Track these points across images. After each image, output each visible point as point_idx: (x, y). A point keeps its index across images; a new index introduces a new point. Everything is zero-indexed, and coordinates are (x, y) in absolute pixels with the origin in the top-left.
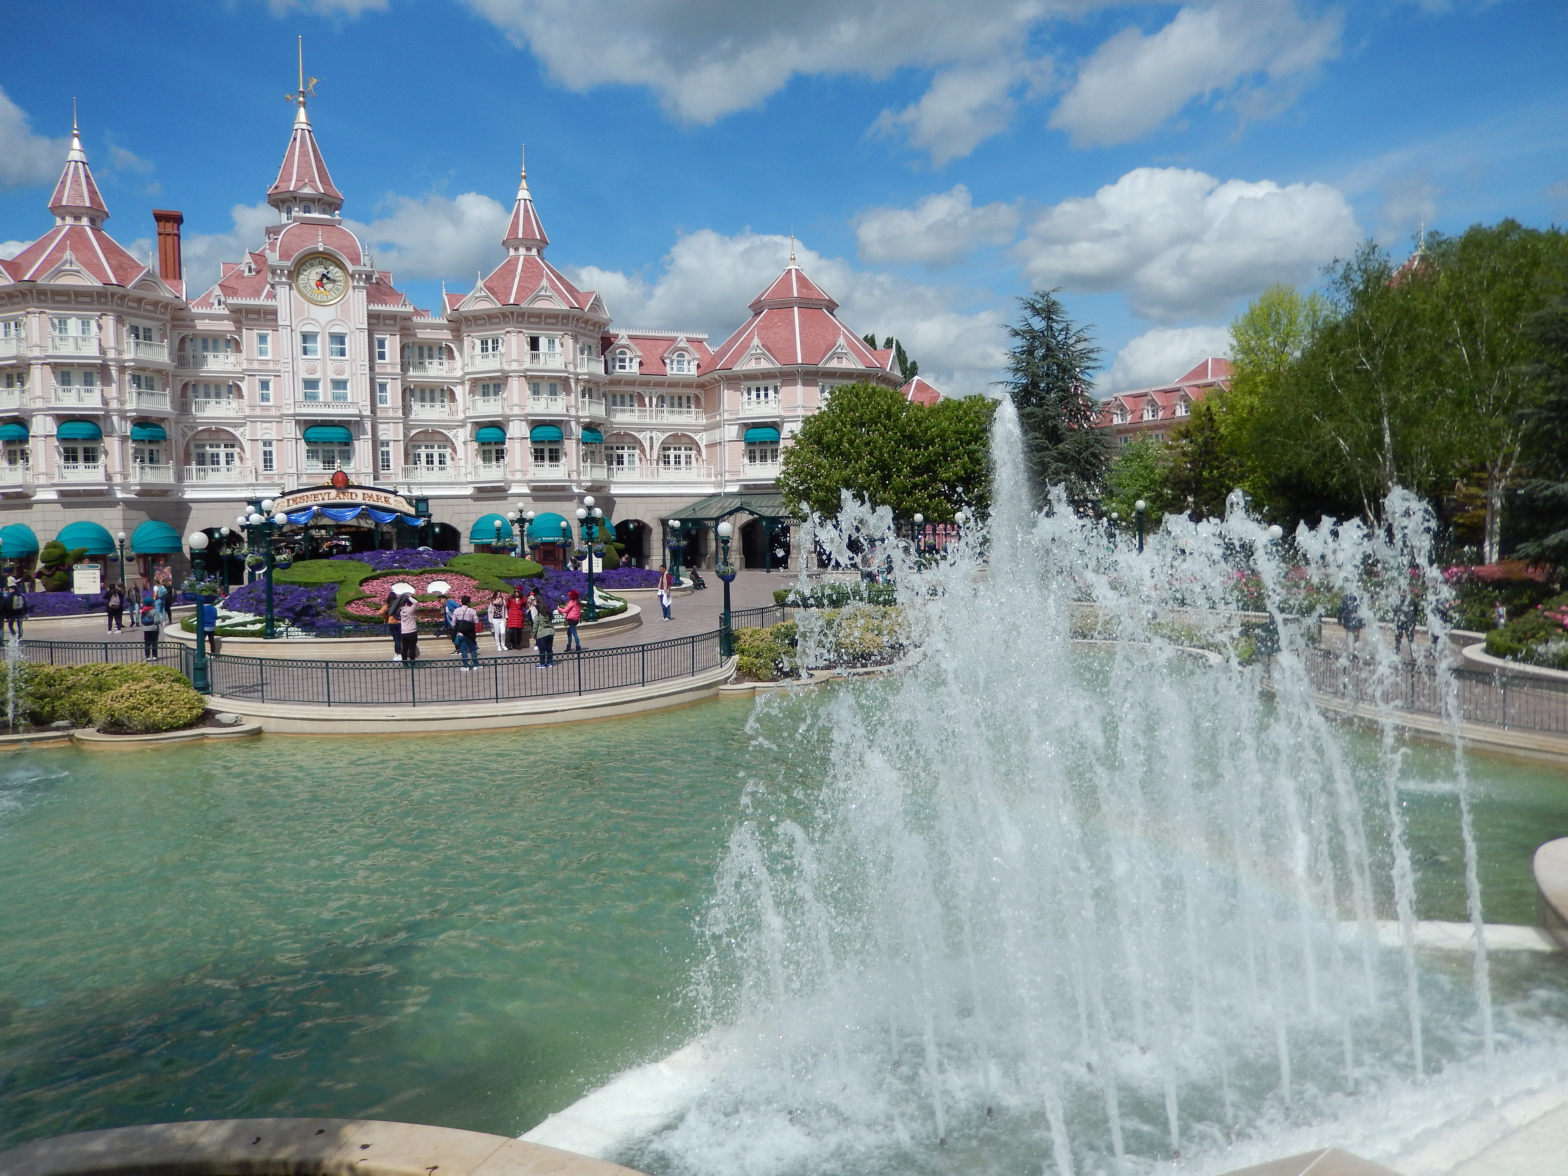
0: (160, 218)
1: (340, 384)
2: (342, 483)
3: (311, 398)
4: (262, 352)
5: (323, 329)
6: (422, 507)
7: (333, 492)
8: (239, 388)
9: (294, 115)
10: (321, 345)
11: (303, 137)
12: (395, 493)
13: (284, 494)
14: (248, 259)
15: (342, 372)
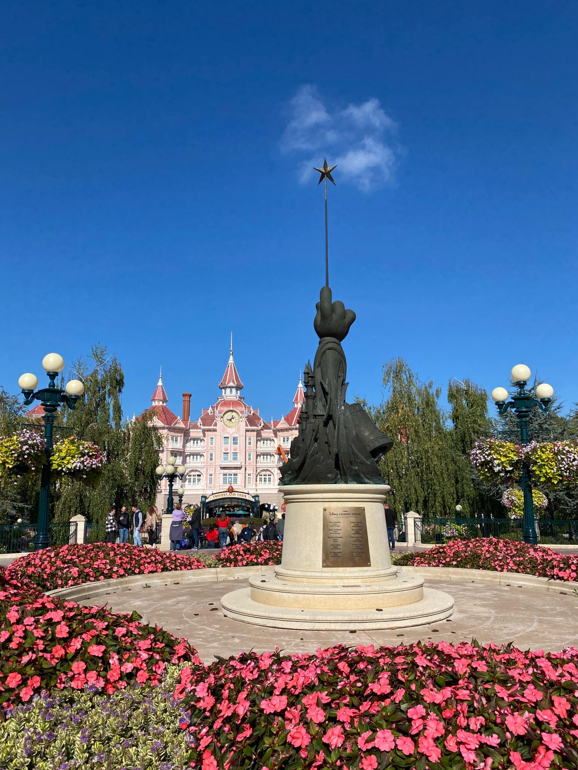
0: (184, 395)
1: (235, 454)
2: (231, 490)
3: (226, 459)
4: (212, 443)
5: (231, 436)
6: (257, 498)
7: (228, 493)
8: (203, 456)
9: (229, 358)
10: (231, 440)
11: (231, 365)
12: (248, 494)
13: (213, 494)
14: (210, 409)
15: (236, 450)
